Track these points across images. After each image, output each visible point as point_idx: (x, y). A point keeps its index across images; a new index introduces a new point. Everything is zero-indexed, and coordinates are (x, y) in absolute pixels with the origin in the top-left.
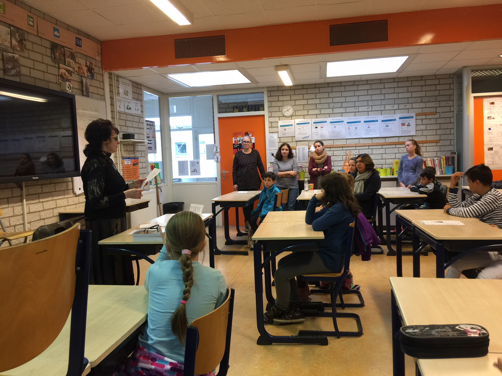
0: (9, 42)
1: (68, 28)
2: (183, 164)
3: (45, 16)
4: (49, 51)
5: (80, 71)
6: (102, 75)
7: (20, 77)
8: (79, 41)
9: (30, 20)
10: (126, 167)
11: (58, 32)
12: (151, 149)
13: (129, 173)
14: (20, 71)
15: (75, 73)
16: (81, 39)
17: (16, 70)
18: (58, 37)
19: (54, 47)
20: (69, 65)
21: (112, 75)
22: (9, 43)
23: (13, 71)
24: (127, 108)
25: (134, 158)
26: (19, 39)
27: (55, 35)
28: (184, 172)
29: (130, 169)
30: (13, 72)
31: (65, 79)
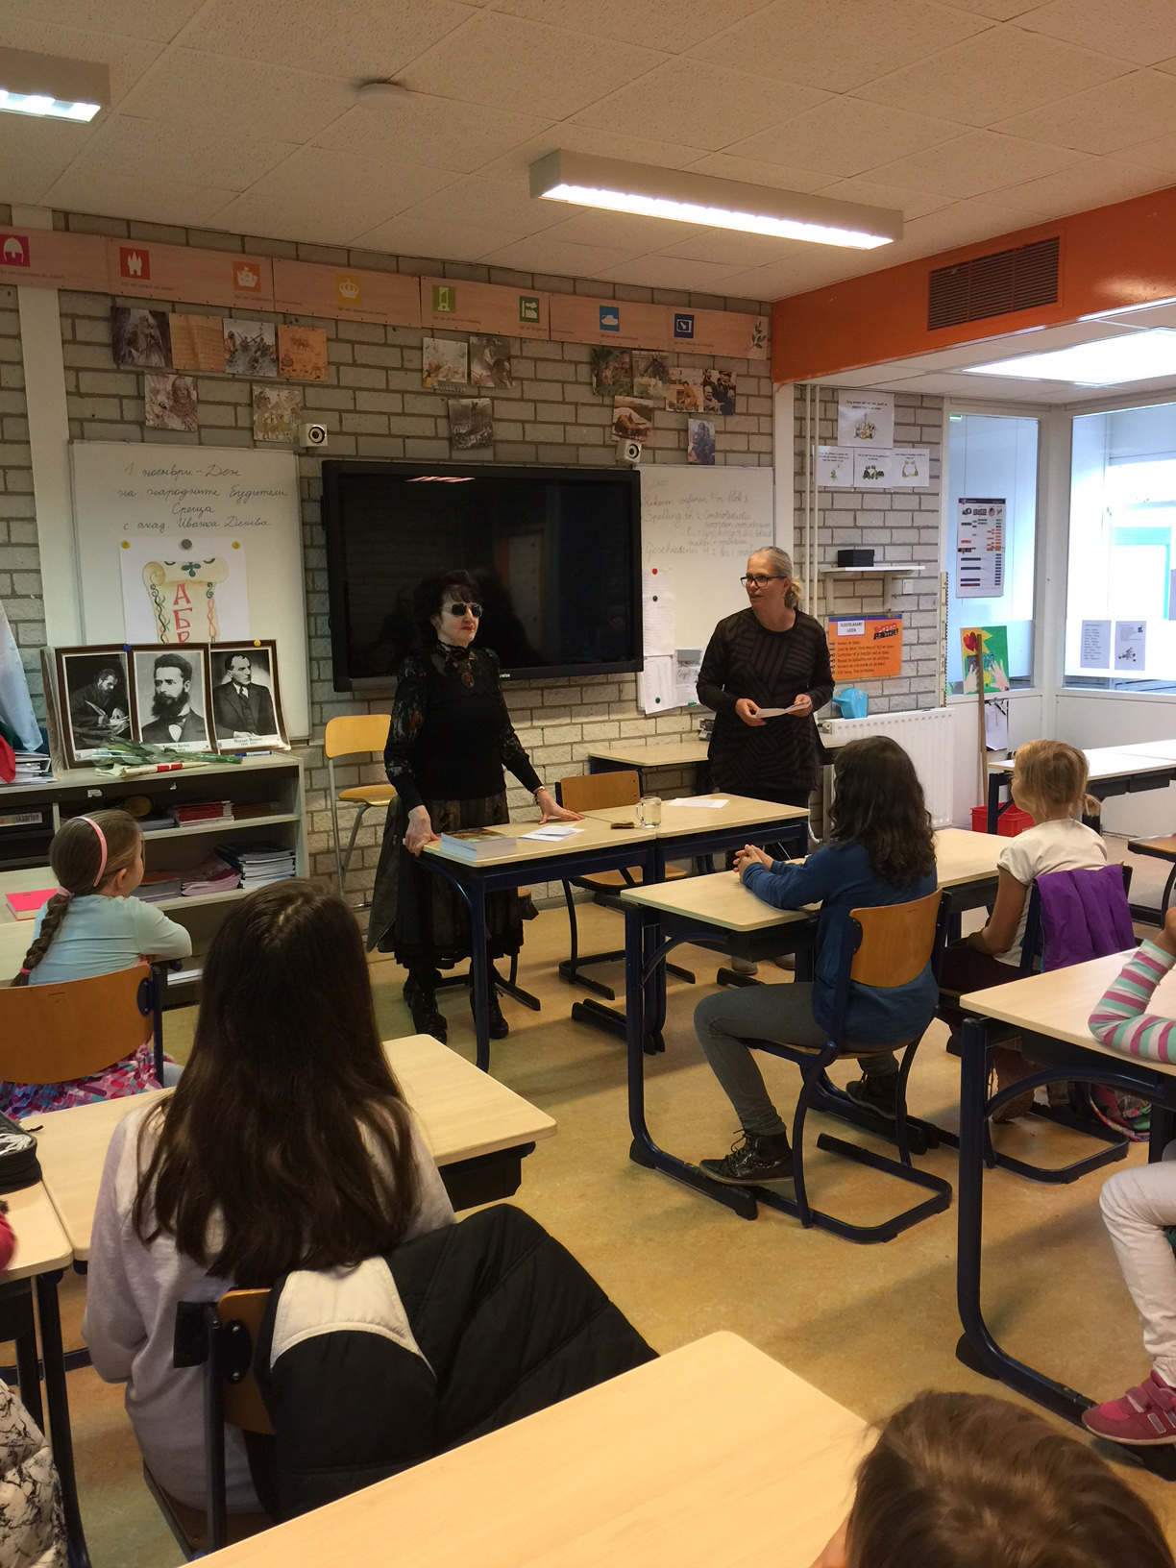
0: (463, 373)
1: (653, 296)
2: (1096, 632)
3: (574, 286)
4: (584, 372)
5: (683, 402)
6: (771, 397)
7: (494, 449)
8: (687, 324)
9: (529, 308)
11: (616, 317)
12: (979, 585)
13: (854, 660)
14: (491, 435)
15: (668, 409)
16: (691, 318)
17: (481, 435)
18: (616, 328)
19: (600, 355)
20: (644, 395)
21: (805, 390)
22: (463, 376)
23: (472, 437)
24: (866, 475)
26: (491, 362)
27: (604, 327)
28: (1096, 656)
29: (860, 648)
30: (474, 439)
31: (630, 431)
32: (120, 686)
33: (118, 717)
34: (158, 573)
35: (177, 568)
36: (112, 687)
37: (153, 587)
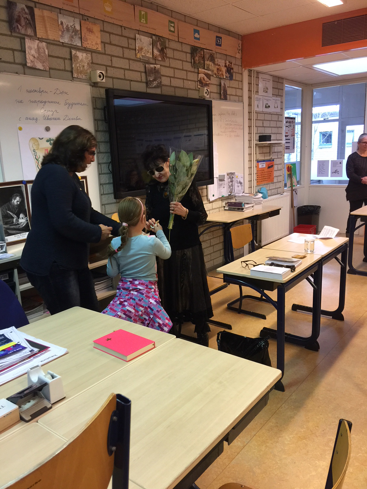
1: (209, 26)
2: (323, 165)
3: (185, 18)
4: (189, 56)
5: (219, 73)
6: (242, 74)
7: (161, 88)
8: (219, 40)
9: (171, 26)
10: (261, 171)
11: (199, 34)
12: (289, 149)
13: (263, 177)
14: (161, 82)
15: (214, 76)
16: (221, 38)
17: (158, 82)
18: (199, 39)
19: (194, 50)
20: (208, 69)
21: (251, 72)
22: (151, 54)
23: (155, 82)
24: (266, 107)
25: (269, 160)
26: (160, 48)
27: (195, 38)
28: (323, 173)
29: (265, 172)
30: (155, 84)
31: (204, 84)
32: (22, 202)
33: (22, 218)
34: (36, 143)
35: (44, 141)
36: (19, 203)
37: (34, 151)
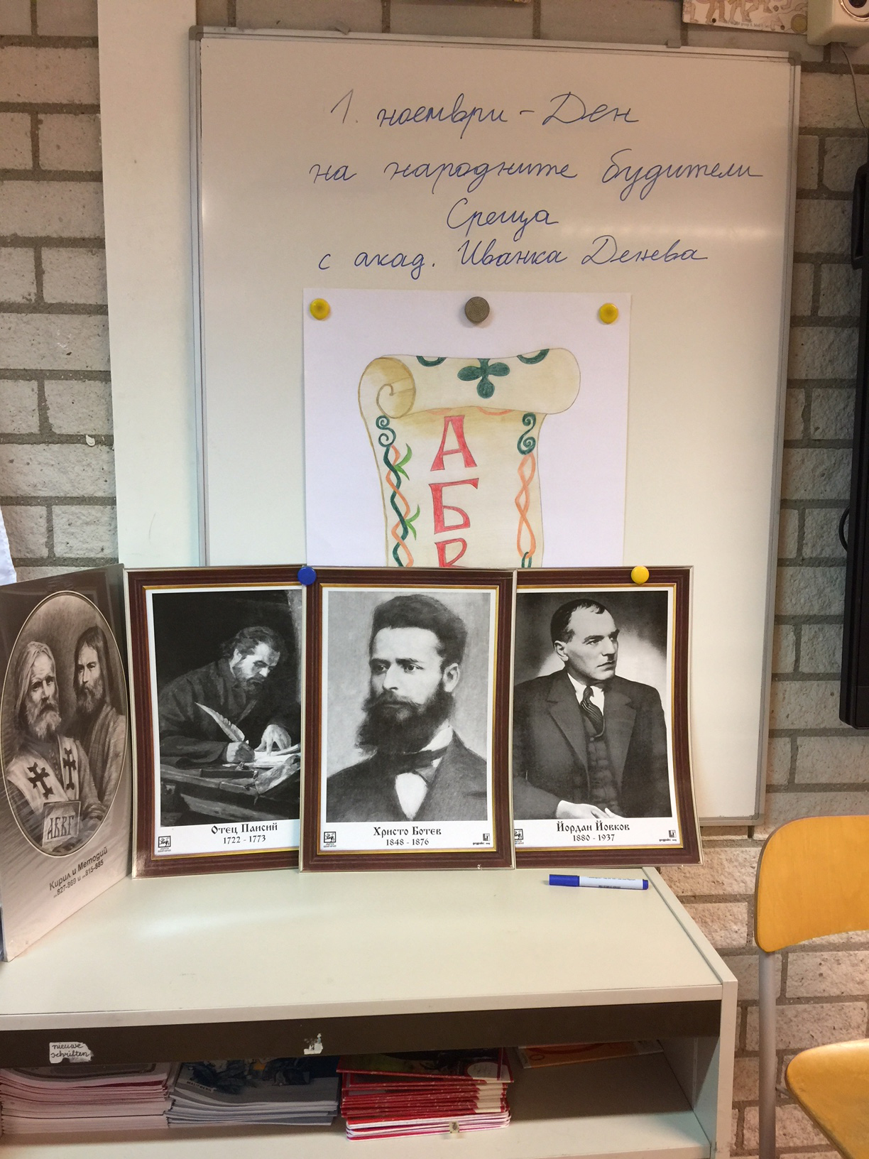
32: (284, 671)
33: (275, 747)
34: (398, 387)
35: (449, 372)
36: (264, 672)
37: (382, 422)
